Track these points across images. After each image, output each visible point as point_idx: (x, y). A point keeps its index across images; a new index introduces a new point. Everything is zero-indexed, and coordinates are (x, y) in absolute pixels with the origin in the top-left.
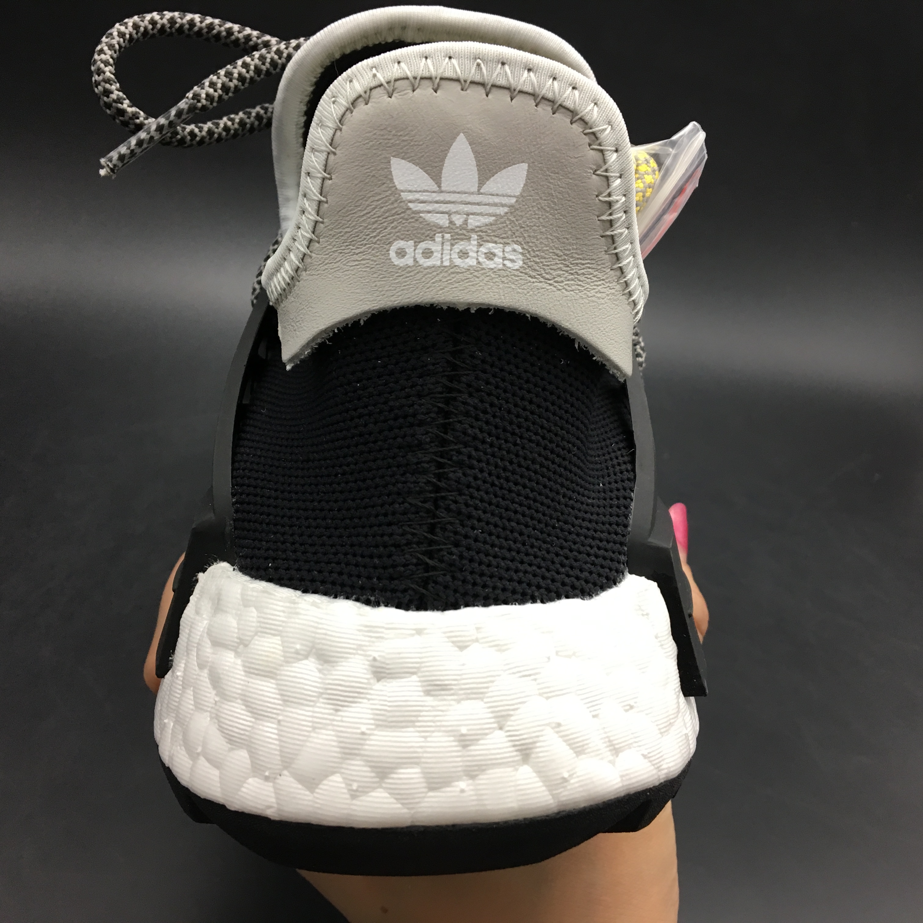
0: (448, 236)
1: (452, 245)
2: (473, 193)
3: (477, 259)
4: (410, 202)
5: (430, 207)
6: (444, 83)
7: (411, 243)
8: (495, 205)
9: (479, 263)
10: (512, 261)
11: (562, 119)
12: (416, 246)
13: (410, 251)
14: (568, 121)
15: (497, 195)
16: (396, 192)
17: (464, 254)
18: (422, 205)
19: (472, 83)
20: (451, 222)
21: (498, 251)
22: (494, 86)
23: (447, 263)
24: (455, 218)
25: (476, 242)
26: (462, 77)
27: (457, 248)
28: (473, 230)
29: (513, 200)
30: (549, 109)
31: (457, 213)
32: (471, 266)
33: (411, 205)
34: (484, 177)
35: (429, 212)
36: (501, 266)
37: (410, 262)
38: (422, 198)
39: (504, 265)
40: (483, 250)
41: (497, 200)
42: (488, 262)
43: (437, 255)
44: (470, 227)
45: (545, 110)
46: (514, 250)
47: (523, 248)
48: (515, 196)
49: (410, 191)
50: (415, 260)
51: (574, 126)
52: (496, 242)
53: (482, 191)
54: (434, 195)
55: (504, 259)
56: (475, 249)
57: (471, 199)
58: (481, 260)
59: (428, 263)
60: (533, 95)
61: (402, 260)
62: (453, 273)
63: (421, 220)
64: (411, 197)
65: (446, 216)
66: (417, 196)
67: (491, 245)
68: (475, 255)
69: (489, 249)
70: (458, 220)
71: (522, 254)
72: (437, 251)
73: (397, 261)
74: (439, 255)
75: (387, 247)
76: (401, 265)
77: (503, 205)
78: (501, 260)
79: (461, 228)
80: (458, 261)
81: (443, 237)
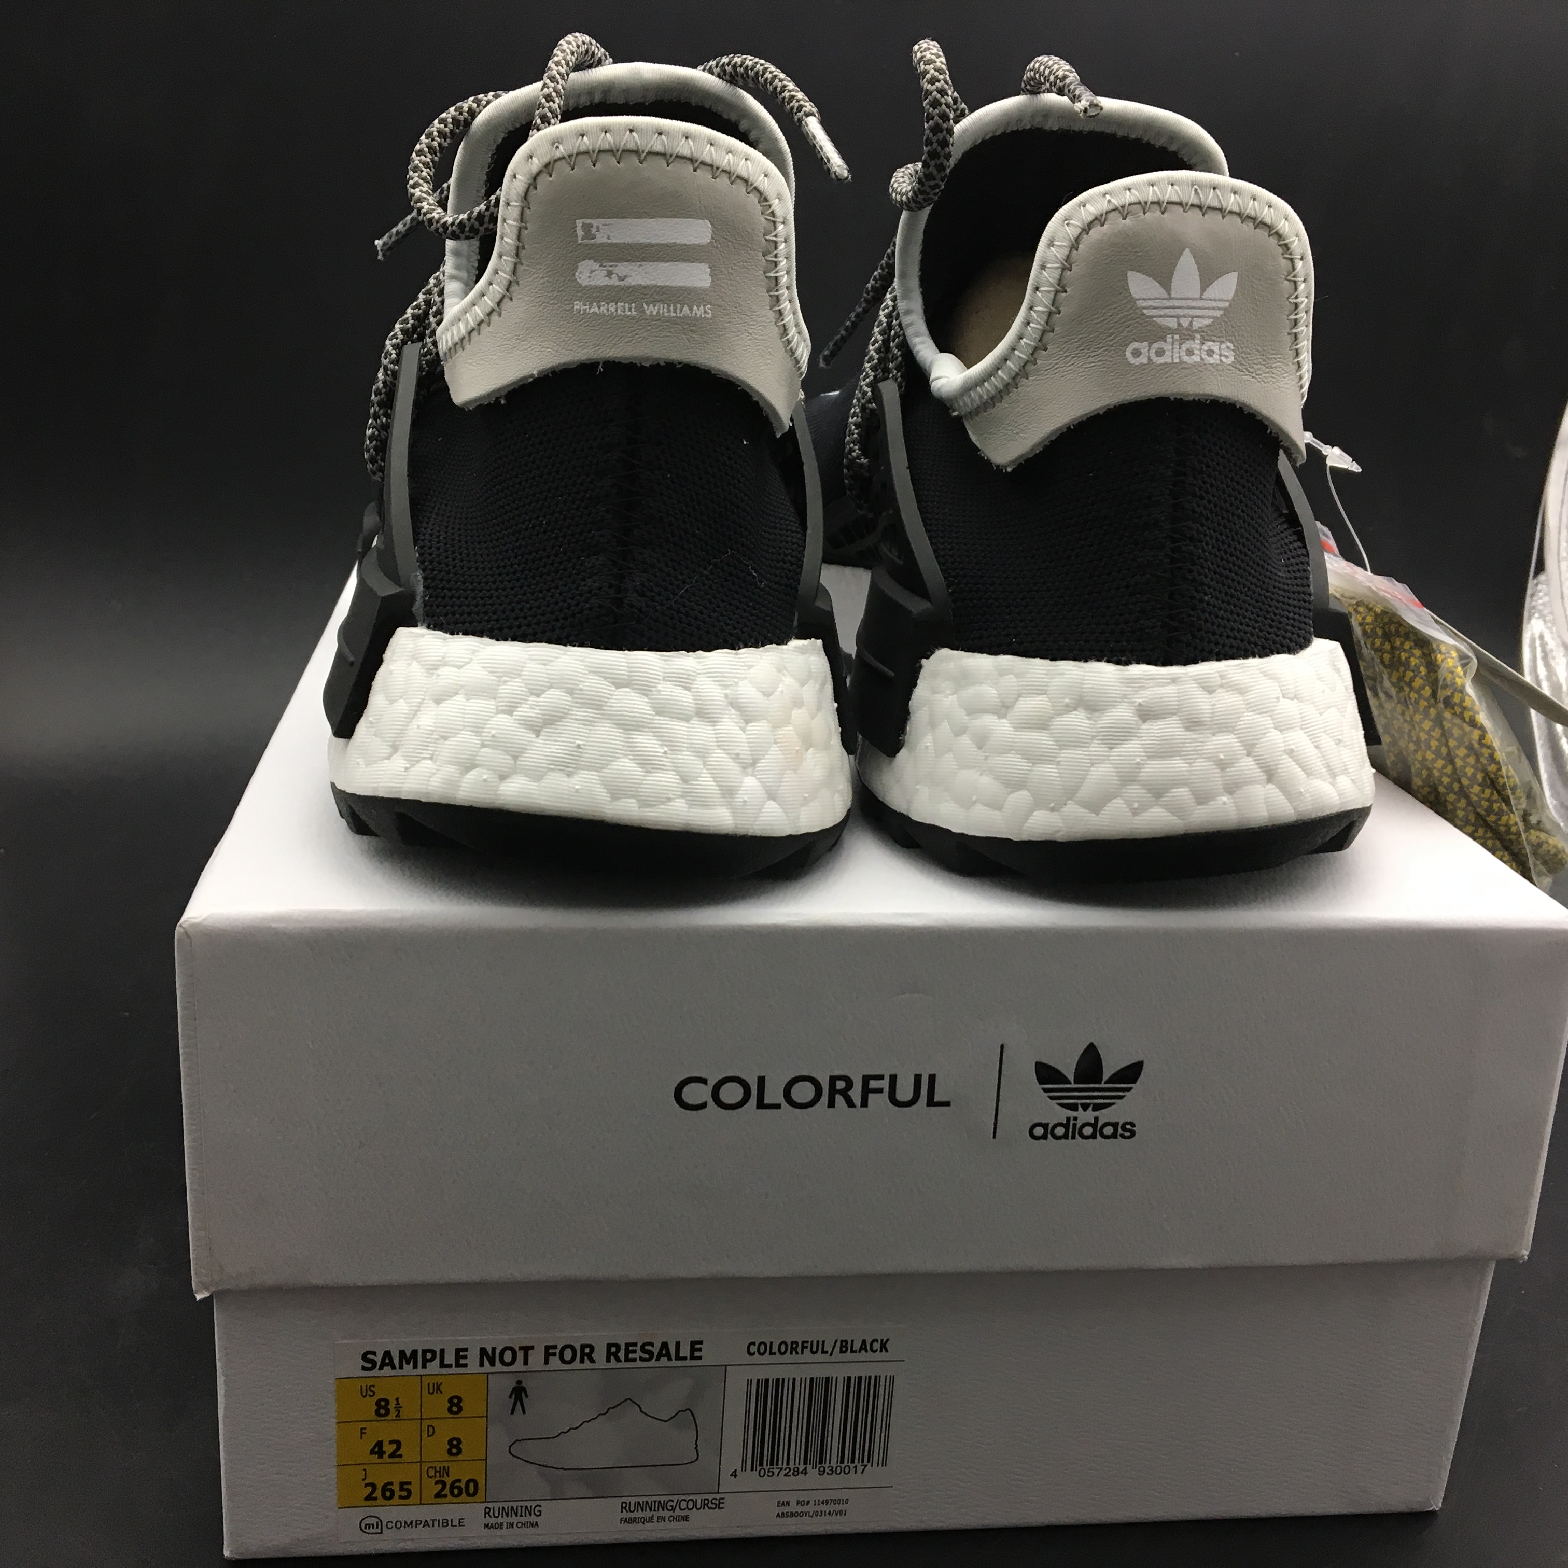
0: (1177, 337)
1: (1180, 344)
2: (1195, 299)
3: (1201, 356)
4: (1144, 308)
5: (1162, 312)
6: (1170, 207)
7: (1146, 344)
8: (1214, 308)
9: (1202, 359)
10: (1227, 357)
11: (1262, 233)
12: (1150, 347)
13: (1144, 351)
14: (1266, 234)
15: (1215, 300)
16: (1133, 301)
17: (1190, 352)
18: (1154, 310)
19: (1192, 205)
20: (1179, 324)
21: (1216, 349)
22: (1209, 208)
23: (1177, 360)
24: (1182, 321)
25: (1199, 342)
26: (1184, 200)
27: (1185, 347)
28: (1196, 331)
29: (1227, 304)
30: (1251, 224)
31: (1184, 316)
32: (1195, 362)
33: (1145, 311)
34: (1205, 284)
35: (1161, 316)
36: (1218, 362)
37: (1145, 361)
38: (1154, 305)
39: (1221, 360)
40: (1205, 348)
41: (1214, 304)
42: (1209, 359)
43: (1168, 353)
44: (1194, 328)
45: (1248, 227)
46: (1228, 347)
47: (1234, 346)
48: (1227, 301)
49: (1144, 299)
50: (1149, 359)
51: (1271, 238)
52: (1214, 341)
53: (1203, 297)
54: (1164, 301)
55: (1221, 355)
56: (1198, 347)
57: (1194, 304)
58: (1203, 356)
59: (1161, 360)
60: (1239, 214)
61: (1138, 359)
62: (1182, 369)
63: (1154, 323)
64: (1144, 304)
65: (1175, 319)
66: (1150, 303)
67: (1210, 343)
68: (1198, 352)
69: (1209, 346)
70: (1185, 323)
71: (1233, 350)
72: (1168, 350)
73: (1132, 360)
74: (1170, 354)
75: (1123, 349)
76: (1137, 364)
77: (1219, 309)
78: (1218, 357)
79: (1187, 329)
80: (1186, 359)
81: (1173, 337)
